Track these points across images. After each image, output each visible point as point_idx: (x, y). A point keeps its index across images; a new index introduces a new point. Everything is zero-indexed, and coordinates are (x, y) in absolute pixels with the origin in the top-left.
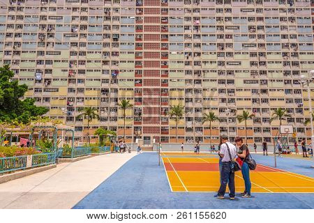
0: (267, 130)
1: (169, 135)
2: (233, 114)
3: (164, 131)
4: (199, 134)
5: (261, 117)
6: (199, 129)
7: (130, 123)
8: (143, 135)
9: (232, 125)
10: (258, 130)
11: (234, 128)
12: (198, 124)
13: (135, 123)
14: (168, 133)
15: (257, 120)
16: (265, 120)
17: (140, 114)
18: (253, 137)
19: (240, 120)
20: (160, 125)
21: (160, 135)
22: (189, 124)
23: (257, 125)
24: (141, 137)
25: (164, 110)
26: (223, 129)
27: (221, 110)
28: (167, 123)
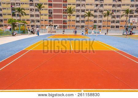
0: (118, 22)
1: (67, 25)
2: (101, 13)
3: (65, 22)
4: (83, 24)
5: (116, 15)
6: (83, 21)
7: (47, 18)
8: (54, 25)
9: (100, 19)
10: (113, 22)
11: (101, 21)
12: (82, 19)
13: (49, 18)
14: (66, 24)
15: (114, 17)
16: (118, 16)
17: (52, 13)
18: (110, 25)
19: (105, 16)
20: (62, 19)
21: (62, 25)
22: (78, 19)
23: (113, 19)
24: (52, 26)
25: (65, 11)
26: (95, 22)
27: (95, 11)
28: (66, 18)
